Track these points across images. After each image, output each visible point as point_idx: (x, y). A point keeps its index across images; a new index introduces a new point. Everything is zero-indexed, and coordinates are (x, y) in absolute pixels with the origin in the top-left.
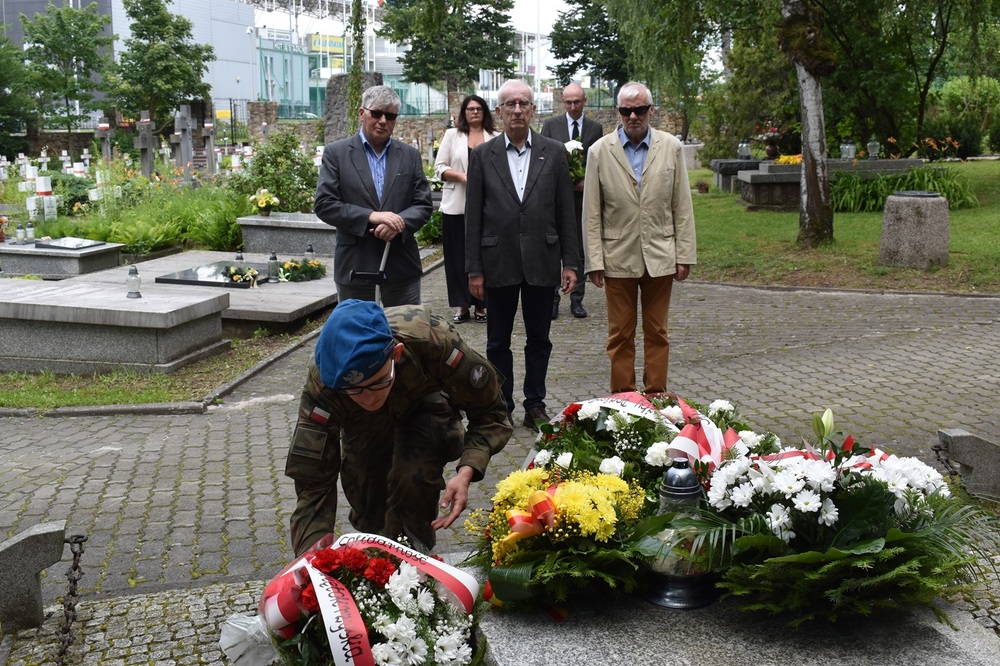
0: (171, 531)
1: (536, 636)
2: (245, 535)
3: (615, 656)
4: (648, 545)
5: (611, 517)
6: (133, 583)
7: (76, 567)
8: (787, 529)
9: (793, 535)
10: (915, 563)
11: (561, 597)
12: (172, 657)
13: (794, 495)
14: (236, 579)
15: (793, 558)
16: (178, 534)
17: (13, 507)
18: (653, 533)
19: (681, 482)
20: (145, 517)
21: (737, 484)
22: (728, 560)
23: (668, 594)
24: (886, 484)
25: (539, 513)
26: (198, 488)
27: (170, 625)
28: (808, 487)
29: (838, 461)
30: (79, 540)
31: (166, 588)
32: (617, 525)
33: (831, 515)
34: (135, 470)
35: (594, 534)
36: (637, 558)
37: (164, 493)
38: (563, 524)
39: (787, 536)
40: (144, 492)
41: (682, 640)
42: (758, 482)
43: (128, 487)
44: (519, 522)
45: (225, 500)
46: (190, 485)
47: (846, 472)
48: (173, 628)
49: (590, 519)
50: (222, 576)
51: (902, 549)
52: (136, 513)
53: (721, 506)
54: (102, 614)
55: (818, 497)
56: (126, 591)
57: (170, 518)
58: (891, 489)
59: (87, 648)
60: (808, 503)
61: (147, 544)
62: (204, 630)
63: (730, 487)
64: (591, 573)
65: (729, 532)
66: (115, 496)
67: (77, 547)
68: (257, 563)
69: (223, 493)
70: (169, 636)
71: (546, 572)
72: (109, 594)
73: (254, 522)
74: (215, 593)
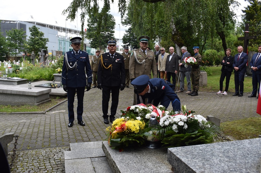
0: (37, 138)
1: (121, 154)
2: (54, 138)
3: (139, 158)
4: (146, 134)
5: (138, 128)
6: (28, 148)
7: (16, 142)
8: (177, 130)
9: (178, 131)
10: (204, 136)
11: (127, 145)
12: (38, 162)
13: (178, 122)
14: (52, 147)
15: (178, 135)
16: (39, 138)
18: (147, 132)
19: (153, 121)
20: (32, 135)
21: (166, 121)
22: (164, 137)
23: (150, 146)
24: (198, 120)
25: (122, 127)
26: (44, 129)
27: (37, 156)
28: (181, 121)
29: (187, 115)
30: (17, 136)
31: (36, 149)
32: (139, 130)
33: (186, 127)
34: (29, 125)
35: (134, 132)
36: (144, 136)
37: (36, 130)
38: (128, 129)
39: (177, 131)
40: (31, 130)
41: (154, 155)
42: (170, 120)
43: (28, 129)
44: (118, 129)
45: (50, 131)
46: (42, 128)
47: (189, 118)
48: (38, 157)
49: (133, 128)
50: (49, 146)
51: (201, 133)
52: (29, 134)
53: (162, 126)
54: (21, 154)
55: (183, 122)
56: (27, 149)
57: (37, 135)
58: (199, 121)
59: (18, 161)
60: (181, 124)
61: (32, 140)
62: (45, 157)
63: (164, 121)
64: (134, 140)
65: (164, 131)
66: (25, 130)
67: (16, 138)
68: (57, 144)
69: (49, 130)
70: (37, 158)
71: (124, 140)
72: (23, 150)
73: (56, 136)
74: (47, 150)
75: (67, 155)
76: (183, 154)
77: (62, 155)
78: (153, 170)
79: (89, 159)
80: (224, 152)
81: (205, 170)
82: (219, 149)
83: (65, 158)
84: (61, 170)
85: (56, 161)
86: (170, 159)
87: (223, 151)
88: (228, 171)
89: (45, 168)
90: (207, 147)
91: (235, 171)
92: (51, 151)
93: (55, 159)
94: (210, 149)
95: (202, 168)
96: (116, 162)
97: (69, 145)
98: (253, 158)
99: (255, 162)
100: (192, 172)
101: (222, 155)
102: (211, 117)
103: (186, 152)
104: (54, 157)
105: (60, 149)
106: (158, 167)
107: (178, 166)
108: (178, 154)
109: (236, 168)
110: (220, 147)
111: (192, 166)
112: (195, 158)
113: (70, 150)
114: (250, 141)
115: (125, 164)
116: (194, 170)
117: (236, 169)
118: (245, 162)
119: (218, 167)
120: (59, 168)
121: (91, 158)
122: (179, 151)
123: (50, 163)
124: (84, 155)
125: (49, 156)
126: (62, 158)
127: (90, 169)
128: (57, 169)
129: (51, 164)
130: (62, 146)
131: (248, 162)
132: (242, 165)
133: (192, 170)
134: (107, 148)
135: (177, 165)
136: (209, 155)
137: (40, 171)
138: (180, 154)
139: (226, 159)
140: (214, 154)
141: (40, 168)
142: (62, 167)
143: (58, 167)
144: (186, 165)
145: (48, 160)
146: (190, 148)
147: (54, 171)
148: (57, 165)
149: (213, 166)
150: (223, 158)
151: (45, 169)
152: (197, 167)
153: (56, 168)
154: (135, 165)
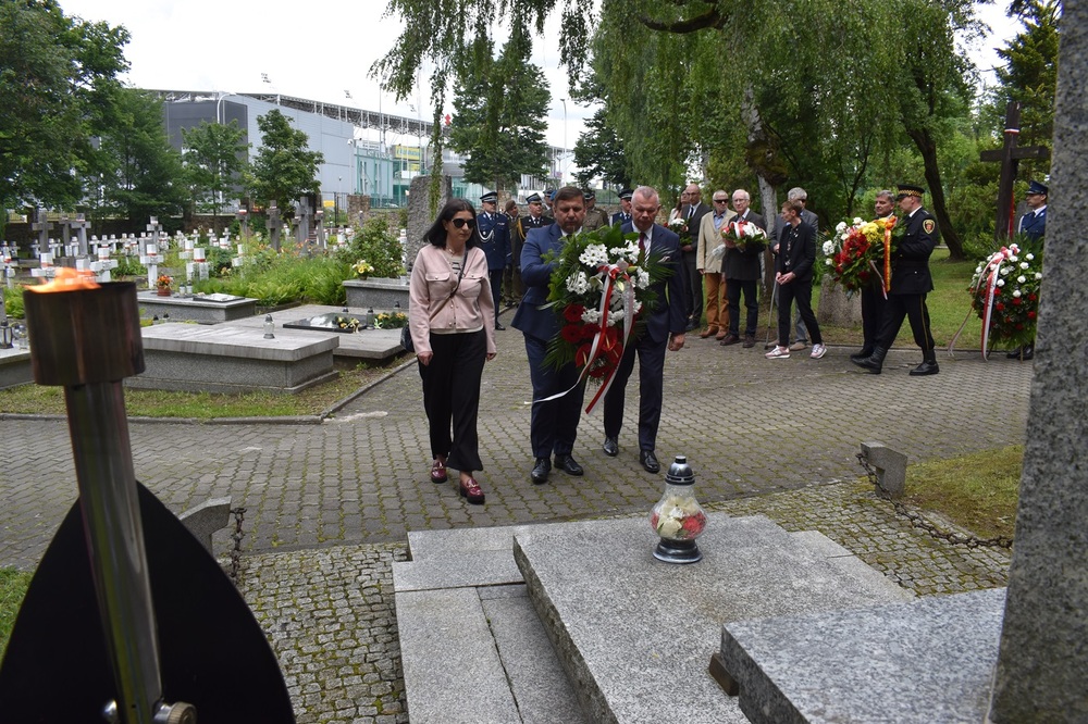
0: (302, 508)
2: (356, 512)
6: (275, 544)
7: (239, 530)
12: (308, 596)
14: (351, 543)
16: (306, 510)
17: (185, 489)
20: (282, 498)
23: (670, 553)
26: (320, 478)
27: (306, 574)
30: (241, 511)
31: (300, 548)
34: (273, 464)
37: (295, 481)
40: (280, 480)
41: (681, 585)
43: (268, 476)
45: (340, 486)
46: (313, 475)
48: (308, 576)
50: (340, 540)
52: (275, 495)
54: (256, 565)
56: (271, 550)
57: (300, 499)
59: (247, 589)
61: (284, 517)
62: (331, 577)
66: (259, 482)
67: (239, 516)
68: (365, 532)
69: (338, 481)
70: (305, 581)
72: (259, 551)
73: (362, 502)
74: (337, 552)
75: (402, 577)
76: (766, 648)
77: (383, 573)
78: (678, 640)
79: (471, 589)
80: (888, 641)
81: (827, 706)
82: (877, 629)
83: (397, 588)
84: (385, 623)
85: (366, 592)
87: (885, 637)
88: (892, 710)
89: (334, 614)
90: (840, 619)
91: (913, 709)
92: (348, 558)
93: (363, 586)
94: (847, 628)
95: (817, 699)
96: (559, 608)
97: (404, 538)
98: (971, 666)
99: (977, 678)
100: (789, 708)
101: (881, 651)
102: (877, 448)
103: (777, 640)
104: (360, 578)
105: (376, 552)
106: (695, 631)
107: (750, 681)
108: (751, 647)
109: (918, 700)
110: (880, 620)
111: (791, 692)
112: (801, 663)
113: (409, 558)
114: (975, 598)
115: (587, 617)
116: (795, 704)
117: (917, 705)
118: (948, 679)
119: (864, 695)
120: (376, 615)
121: (477, 587)
122: (756, 636)
123: (347, 597)
124: (455, 577)
125: (343, 575)
126: (383, 582)
127: (477, 627)
128: (371, 621)
129: (351, 602)
130: (383, 540)
131: (956, 680)
132: (938, 688)
133: (790, 704)
134: (530, 560)
135: (748, 678)
136: (842, 651)
137: (318, 624)
138: (757, 647)
139: (893, 668)
140: (857, 647)
141: (316, 613)
142: (386, 613)
143: (372, 614)
144: (774, 686)
145: (342, 588)
146: (789, 625)
147: (363, 626)
148: (370, 605)
149: (852, 690)
150: (884, 664)
151: (334, 620)
152: (805, 695)
153: (366, 617)
154: (620, 621)
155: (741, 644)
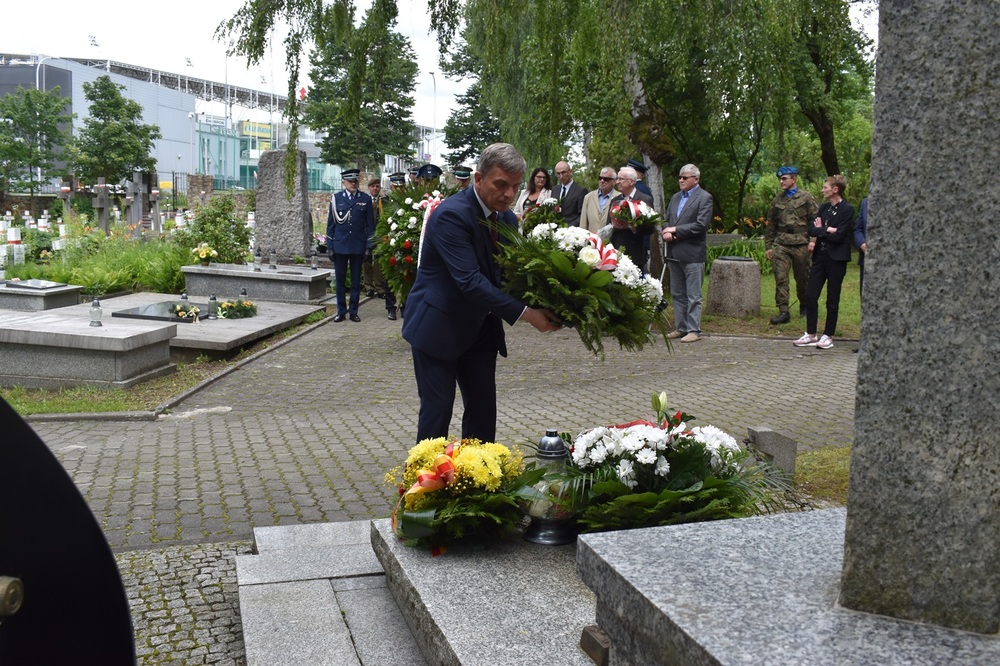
0: (132, 509)
1: (440, 564)
2: (195, 511)
3: (501, 576)
4: (525, 492)
5: (498, 473)
8: (632, 479)
9: (636, 483)
10: (725, 500)
11: (459, 534)
12: (140, 597)
13: (637, 452)
14: (189, 542)
15: (635, 497)
16: (138, 510)
18: (531, 484)
19: (552, 447)
20: (110, 498)
21: (594, 446)
22: (587, 503)
23: (542, 534)
24: (704, 445)
25: (442, 473)
26: (154, 476)
27: (137, 574)
28: (647, 446)
29: (670, 428)
31: (131, 549)
32: (502, 479)
33: (664, 467)
34: (99, 463)
35: (485, 486)
36: (518, 499)
37: (124, 480)
38: (461, 479)
39: (631, 484)
40: (108, 480)
41: (552, 565)
42: (610, 446)
43: (93, 476)
44: (426, 479)
45: (177, 485)
46: (147, 474)
47: (676, 436)
48: (140, 576)
49: (481, 474)
50: (177, 540)
51: (715, 490)
52: (101, 495)
53: (582, 464)
55: (654, 453)
57: (131, 499)
58: (708, 447)
60: (647, 457)
61: (112, 518)
62: (166, 577)
63: (589, 449)
64: (482, 514)
65: (588, 481)
66: (83, 482)
68: (206, 532)
69: (175, 480)
70: (137, 582)
71: (447, 514)
73: (202, 501)
74: (172, 552)
75: (247, 571)
76: (621, 553)
77: (226, 571)
79: (324, 581)
80: (744, 547)
81: (678, 596)
82: (733, 538)
83: (241, 581)
84: (227, 622)
85: (205, 591)
86: (584, 568)
87: (741, 544)
88: (744, 599)
89: (169, 615)
90: (698, 530)
91: (764, 598)
92: (185, 557)
93: (203, 584)
94: (704, 537)
95: (669, 591)
96: (420, 590)
97: (251, 536)
98: (825, 564)
99: (830, 573)
100: (641, 602)
101: (736, 554)
102: (765, 433)
103: (632, 547)
104: (199, 577)
105: (218, 550)
106: (565, 608)
107: (605, 586)
108: (605, 552)
109: (770, 590)
110: (737, 530)
111: (642, 586)
112: (655, 564)
113: (254, 551)
114: (835, 513)
115: (451, 598)
116: (646, 595)
117: (767, 594)
118: (801, 574)
119: (716, 588)
120: (217, 614)
121: (330, 579)
122: (612, 544)
123: (184, 597)
124: (307, 570)
125: (179, 574)
126: (226, 580)
127: (330, 618)
128: (211, 621)
129: (189, 601)
130: (226, 539)
131: (809, 575)
132: (790, 581)
133: (642, 596)
134: (389, 544)
135: (602, 583)
136: (697, 554)
137: (150, 626)
138: (611, 553)
139: (746, 567)
140: (712, 552)
141: (148, 615)
142: (228, 612)
143: (213, 614)
144: (627, 583)
145: (178, 588)
146: (646, 535)
147: (202, 626)
148: (210, 604)
149: (704, 584)
150: (738, 564)
151: (169, 620)
152: (657, 588)
153: (206, 617)
154: (486, 601)
155: (595, 550)
